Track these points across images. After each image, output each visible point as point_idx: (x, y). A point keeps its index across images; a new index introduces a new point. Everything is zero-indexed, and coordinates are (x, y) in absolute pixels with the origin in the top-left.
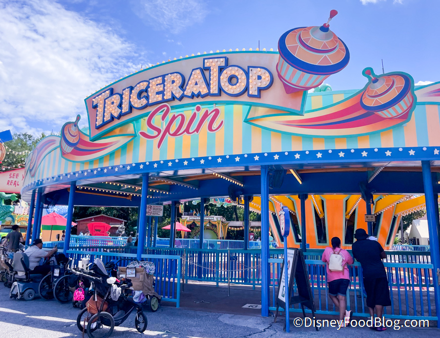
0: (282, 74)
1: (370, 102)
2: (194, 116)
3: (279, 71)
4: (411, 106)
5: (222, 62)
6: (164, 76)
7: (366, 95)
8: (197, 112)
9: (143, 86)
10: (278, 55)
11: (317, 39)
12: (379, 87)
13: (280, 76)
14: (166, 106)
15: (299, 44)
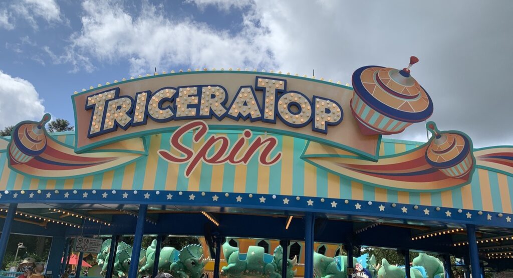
0: (357, 112)
1: (435, 158)
2: (242, 142)
3: (353, 108)
4: (471, 168)
5: (280, 85)
6: (200, 88)
7: (430, 149)
8: (246, 138)
9: (169, 93)
10: (353, 91)
11: (397, 82)
12: (443, 143)
13: (353, 112)
14: (202, 124)
15: (376, 83)
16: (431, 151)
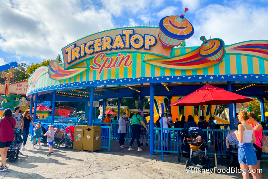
0: (161, 39)
1: (203, 53)
2: (117, 58)
3: (160, 37)
4: (223, 55)
5: (131, 32)
6: (102, 38)
8: (119, 57)
9: (91, 43)
10: (159, 29)
11: (179, 22)
12: (208, 45)
13: (160, 40)
14: (103, 53)
15: (170, 24)
16: (202, 50)
